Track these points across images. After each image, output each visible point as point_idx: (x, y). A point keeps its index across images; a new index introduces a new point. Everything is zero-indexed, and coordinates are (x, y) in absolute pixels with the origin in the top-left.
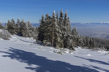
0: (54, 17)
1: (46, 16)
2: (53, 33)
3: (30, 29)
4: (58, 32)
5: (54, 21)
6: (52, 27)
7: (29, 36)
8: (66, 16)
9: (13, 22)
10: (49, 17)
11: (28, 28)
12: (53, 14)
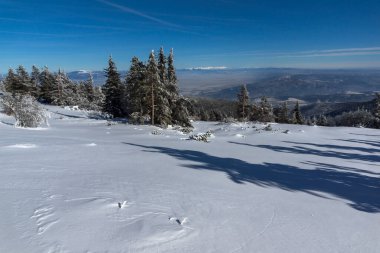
0: (152, 63)
1: (134, 61)
2: (153, 96)
3: (68, 87)
4: (164, 95)
5: (154, 71)
6: (149, 84)
7: (68, 104)
8: (170, 61)
9: (23, 73)
10: (140, 64)
11: (64, 86)
12: (151, 56)
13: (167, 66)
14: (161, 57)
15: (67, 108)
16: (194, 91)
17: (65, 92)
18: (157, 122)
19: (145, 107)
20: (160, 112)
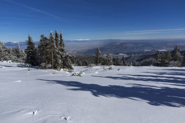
0: (51, 38)
1: (42, 36)
2: (53, 54)
3: (5, 51)
4: (58, 53)
5: (53, 42)
6: (50, 48)
8: (61, 37)
10: (45, 38)
12: (51, 34)
13: (59, 39)
14: (56, 35)
15: (5, 62)
16: (74, 51)
17: (3, 53)
18: (55, 68)
19: (49, 60)
20: (56, 62)
